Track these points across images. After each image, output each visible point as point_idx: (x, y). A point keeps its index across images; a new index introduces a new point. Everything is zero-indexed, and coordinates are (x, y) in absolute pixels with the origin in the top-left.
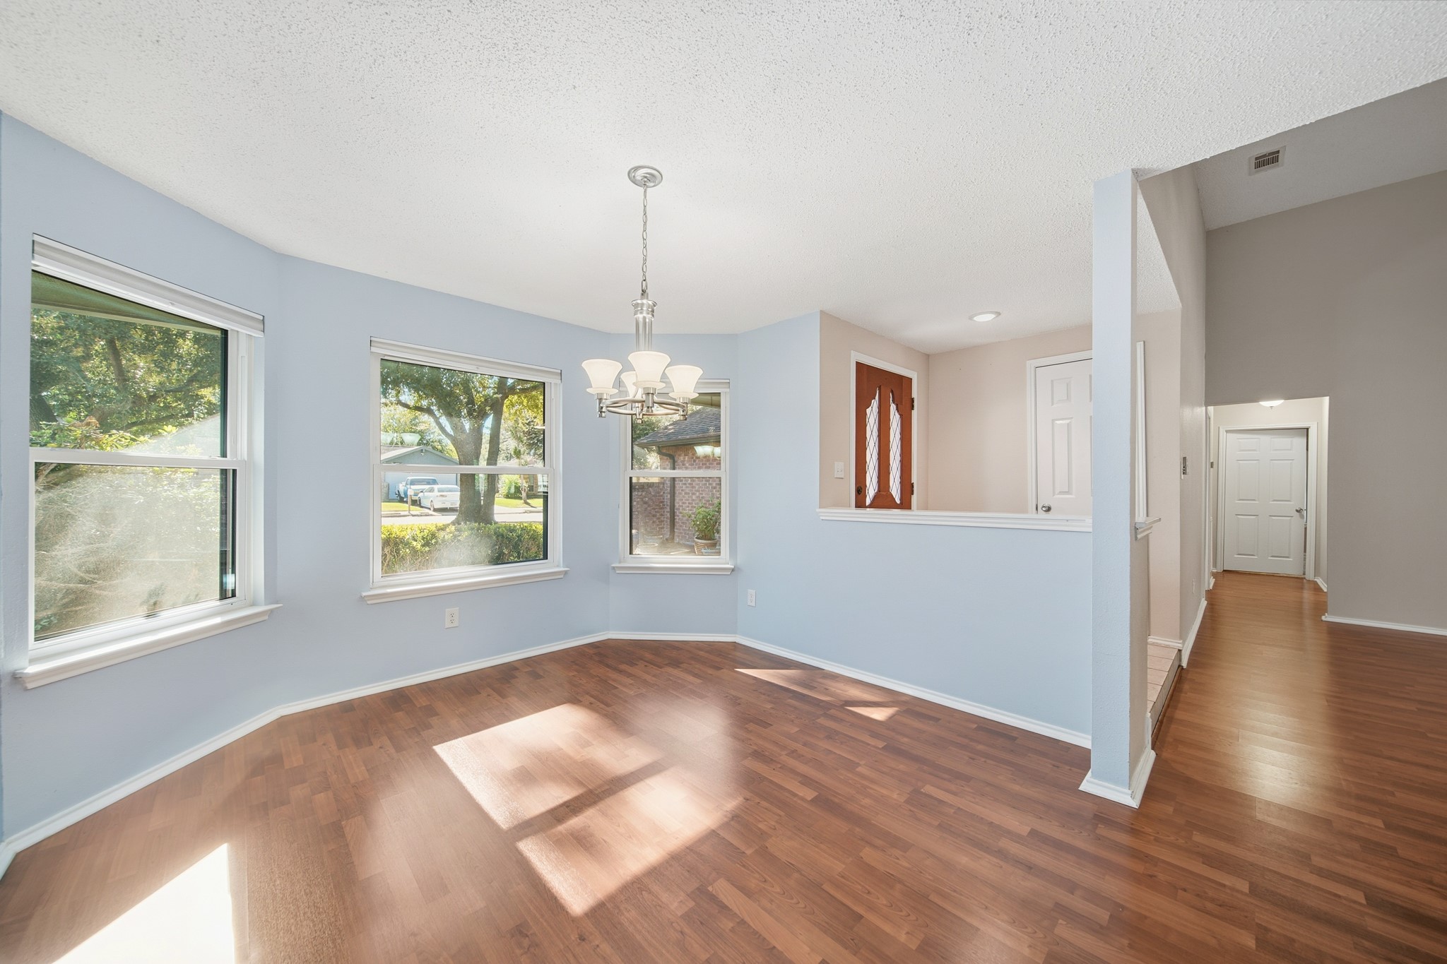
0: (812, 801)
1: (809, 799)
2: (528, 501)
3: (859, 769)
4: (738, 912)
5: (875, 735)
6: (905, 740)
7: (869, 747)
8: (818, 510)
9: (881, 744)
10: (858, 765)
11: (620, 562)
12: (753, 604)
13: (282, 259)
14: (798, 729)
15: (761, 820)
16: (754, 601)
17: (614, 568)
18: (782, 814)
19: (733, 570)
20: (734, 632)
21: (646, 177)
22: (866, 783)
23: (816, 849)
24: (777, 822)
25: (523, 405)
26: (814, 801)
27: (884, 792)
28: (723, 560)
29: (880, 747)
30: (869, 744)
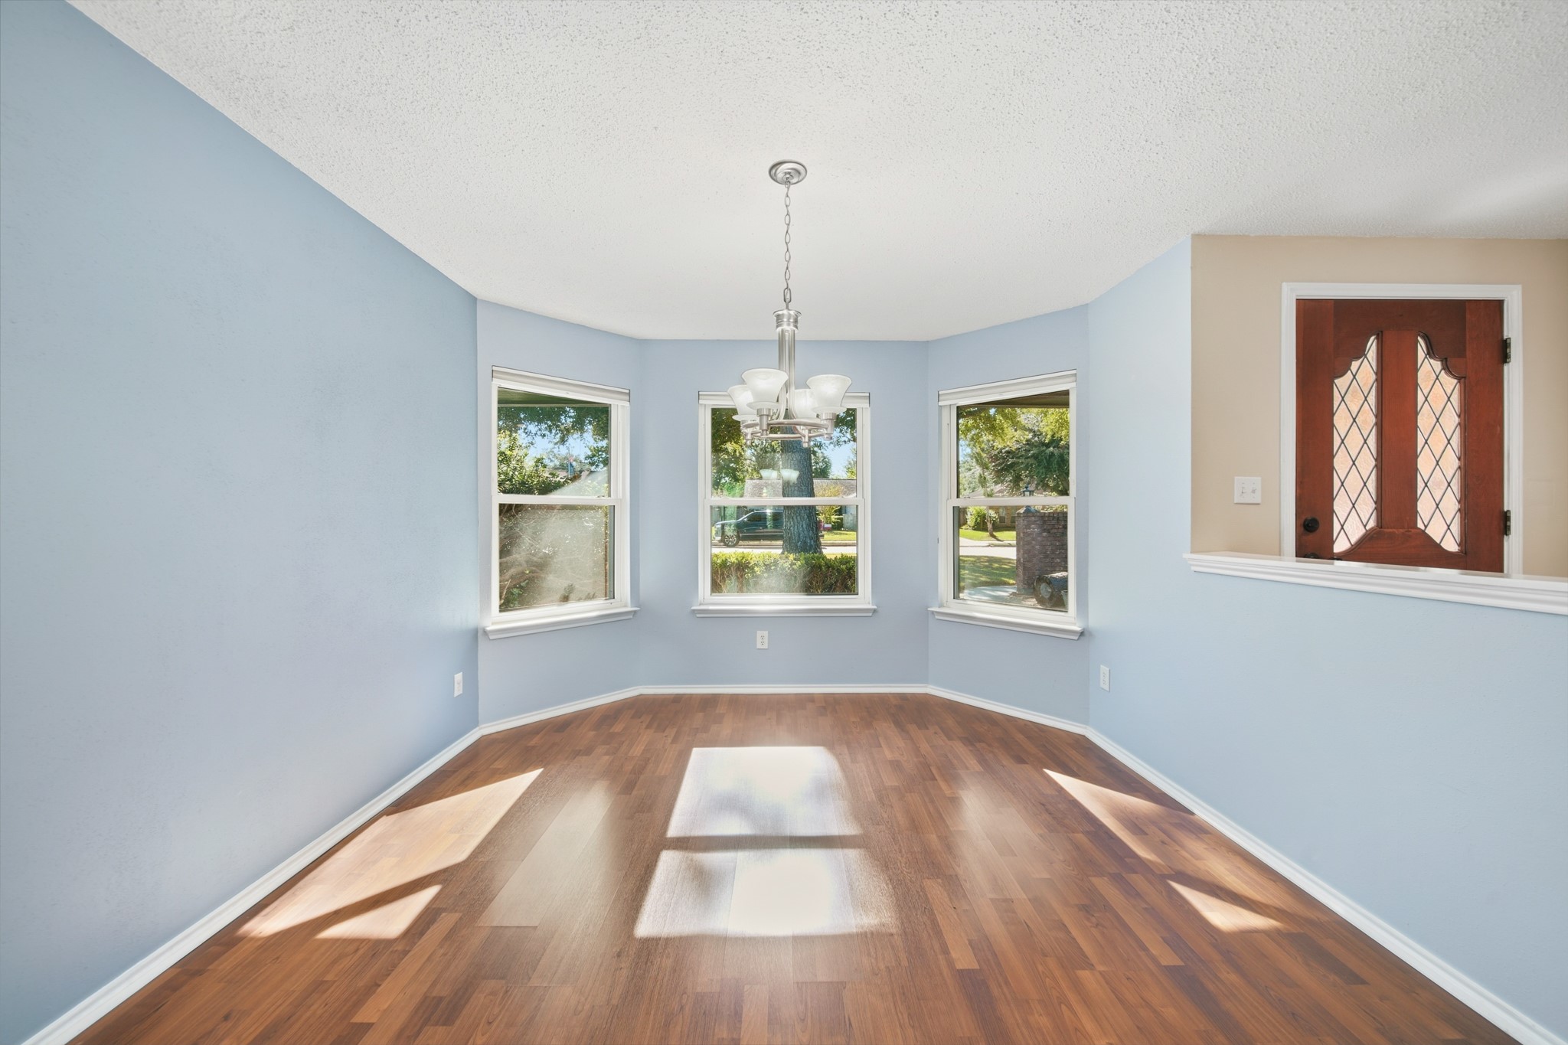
0: (961, 972)
1: (959, 966)
2: (994, 533)
3: (1084, 974)
4: (743, 1029)
5: (1175, 941)
6: (1233, 977)
7: (1142, 953)
8: (1188, 556)
9: (1169, 959)
10: (1091, 966)
11: (941, 606)
12: (1106, 687)
13: (642, 343)
14: (1048, 876)
15: (873, 954)
16: (1107, 681)
17: (933, 612)
18: (905, 963)
19: (1082, 634)
20: (1085, 722)
21: (789, 173)
22: (1071, 997)
23: (899, 1031)
24: (887, 968)
25: (980, 429)
26: (963, 975)
27: (1089, 1026)
28: (1065, 620)
29: (1164, 963)
30: (1145, 949)
